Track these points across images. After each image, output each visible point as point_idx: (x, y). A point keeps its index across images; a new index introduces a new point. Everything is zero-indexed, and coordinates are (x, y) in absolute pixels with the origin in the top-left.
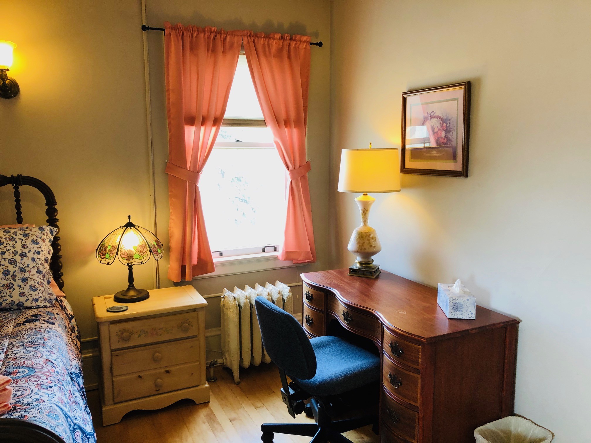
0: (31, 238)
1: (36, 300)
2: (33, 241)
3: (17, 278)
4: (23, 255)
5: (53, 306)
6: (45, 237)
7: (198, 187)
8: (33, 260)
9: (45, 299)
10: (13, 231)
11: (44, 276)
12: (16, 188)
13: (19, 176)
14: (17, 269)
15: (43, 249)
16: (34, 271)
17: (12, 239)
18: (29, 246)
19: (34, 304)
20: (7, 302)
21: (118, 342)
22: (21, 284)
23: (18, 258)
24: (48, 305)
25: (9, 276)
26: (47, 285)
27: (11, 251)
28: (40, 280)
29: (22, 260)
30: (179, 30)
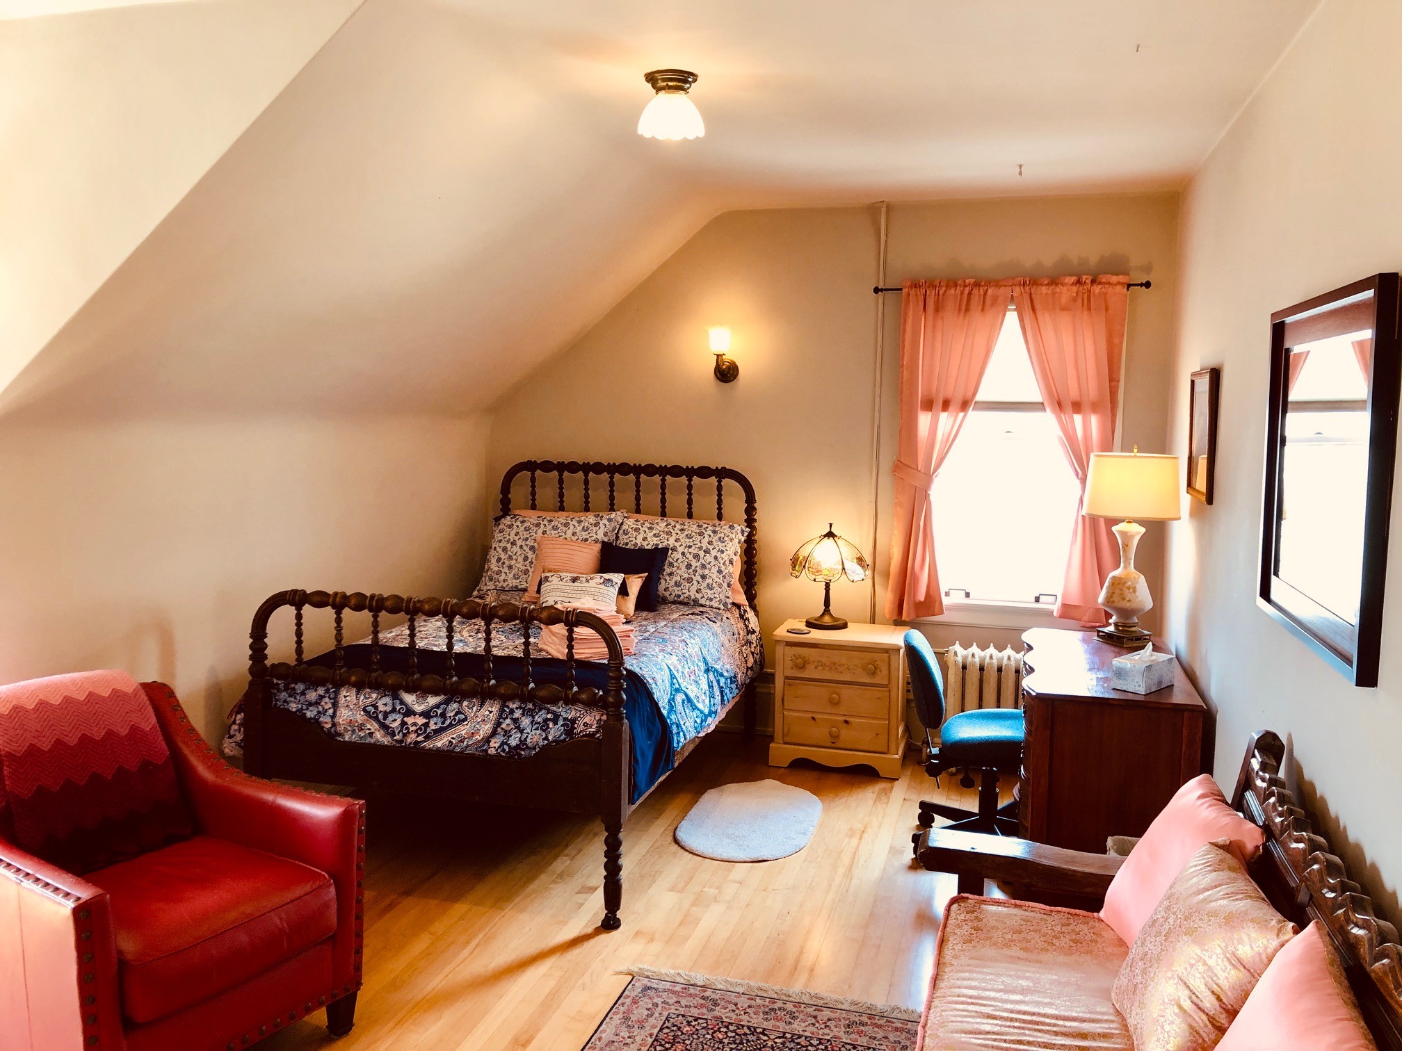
0: (719, 535)
1: (711, 600)
2: (720, 538)
3: (697, 574)
4: (707, 552)
5: (727, 609)
6: (734, 537)
7: (929, 495)
8: (716, 558)
9: (720, 601)
10: (705, 526)
11: (724, 577)
12: (719, 482)
13: (724, 468)
14: (698, 564)
15: (728, 548)
16: (715, 570)
17: (701, 534)
18: (715, 543)
19: (708, 603)
20: (685, 596)
21: (792, 668)
22: (700, 580)
23: (702, 554)
24: (722, 608)
25: (691, 570)
26: (726, 587)
27: (697, 546)
28: (719, 580)
29: (705, 556)
30: (920, 287)
